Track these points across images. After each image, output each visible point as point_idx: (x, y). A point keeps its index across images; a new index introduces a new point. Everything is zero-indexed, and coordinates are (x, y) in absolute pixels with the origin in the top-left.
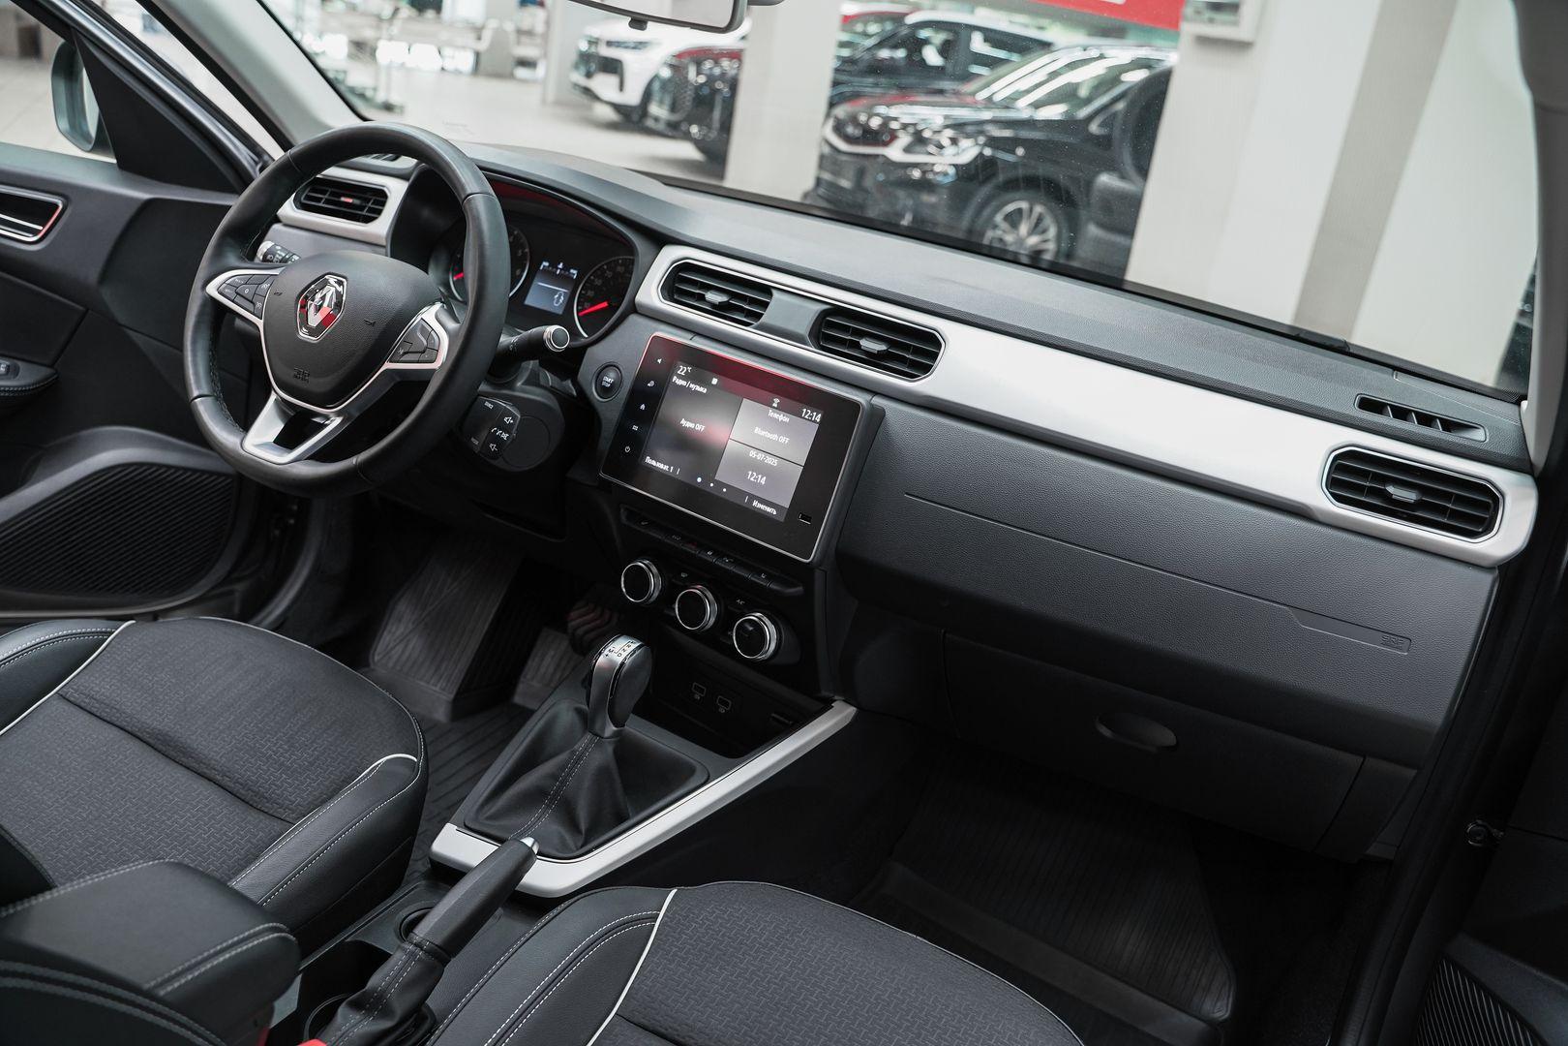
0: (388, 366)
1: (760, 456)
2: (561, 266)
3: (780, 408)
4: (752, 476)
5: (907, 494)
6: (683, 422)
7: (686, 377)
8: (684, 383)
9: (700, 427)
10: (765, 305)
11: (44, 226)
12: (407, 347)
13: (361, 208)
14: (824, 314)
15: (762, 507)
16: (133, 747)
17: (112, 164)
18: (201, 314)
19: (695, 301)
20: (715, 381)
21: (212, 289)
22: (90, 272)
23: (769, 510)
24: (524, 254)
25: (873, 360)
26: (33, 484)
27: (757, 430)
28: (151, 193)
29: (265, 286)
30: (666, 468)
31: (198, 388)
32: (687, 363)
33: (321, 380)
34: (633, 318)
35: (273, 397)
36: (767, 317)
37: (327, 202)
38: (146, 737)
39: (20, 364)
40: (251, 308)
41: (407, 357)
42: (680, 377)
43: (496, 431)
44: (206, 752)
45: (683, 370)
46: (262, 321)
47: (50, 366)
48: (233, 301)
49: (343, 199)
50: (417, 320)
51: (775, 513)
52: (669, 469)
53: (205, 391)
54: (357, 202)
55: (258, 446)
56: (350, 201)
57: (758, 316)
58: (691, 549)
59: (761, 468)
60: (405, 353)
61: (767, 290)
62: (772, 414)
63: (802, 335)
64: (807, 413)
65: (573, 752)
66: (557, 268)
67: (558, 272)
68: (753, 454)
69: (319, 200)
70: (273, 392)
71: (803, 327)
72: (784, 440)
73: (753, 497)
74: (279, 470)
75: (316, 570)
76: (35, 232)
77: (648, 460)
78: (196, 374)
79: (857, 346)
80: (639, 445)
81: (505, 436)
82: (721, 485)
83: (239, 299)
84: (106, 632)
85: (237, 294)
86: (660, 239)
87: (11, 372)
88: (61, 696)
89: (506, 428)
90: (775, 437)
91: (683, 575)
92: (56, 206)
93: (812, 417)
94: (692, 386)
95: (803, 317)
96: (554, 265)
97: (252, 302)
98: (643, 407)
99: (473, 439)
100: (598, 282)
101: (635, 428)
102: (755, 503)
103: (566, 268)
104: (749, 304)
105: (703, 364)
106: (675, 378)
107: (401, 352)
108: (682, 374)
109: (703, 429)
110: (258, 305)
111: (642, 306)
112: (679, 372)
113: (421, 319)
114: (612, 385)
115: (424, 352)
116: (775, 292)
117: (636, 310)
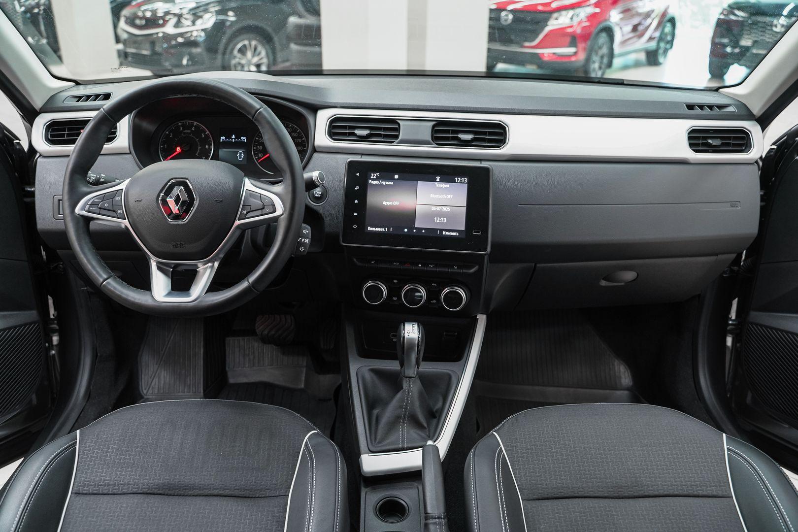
1: (439, 208)
2: (233, 137)
3: (442, 181)
4: (437, 220)
5: (519, 205)
6: (384, 203)
7: (378, 179)
8: (377, 182)
9: (395, 203)
10: (397, 130)
12: (248, 209)
14: (434, 126)
15: (449, 233)
19: (350, 136)
20: (396, 177)
21: (78, 211)
23: (453, 234)
25: (472, 144)
27: (432, 196)
29: (117, 199)
30: (382, 230)
31: (101, 275)
32: (375, 172)
33: (195, 244)
34: (315, 155)
36: (403, 136)
37: (68, 135)
40: (115, 215)
42: (373, 180)
43: (301, 240)
44: (203, 482)
45: (374, 176)
46: (127, 220)
48: (99, 214)
50: (244, 192)
51: (458, 234)
52: (385, 229)
53: (107, 276)
55: (163, 296)
57: (397, 137)
58: (407, 266)
59: (440, 214)
60: (247, 213)
61: (393, 121)
62: (437, 185)
63: (428, 140)
64: (458, 180)
65: (405, 391)
66: (232, 139)
68: (433, 208)
70: (152, 261)
71: (428, 136)
72: (450, 196)
73: (441, 230)
77: (370, 229)
79: (459, 139)
80: (362, 221)
81: (307, 241)
82: (419, 229)
83: (102, 212)
84: (72, 444)
85: (100, 208)
86: (314, 109)
88: (77, 493)
89: (305, 237)
90: (444, 196)
93: (462, 181)
94: (383, 183)
95: (425, 130)
96: (228, 137)
97: (113, 211)
98: (356, 201)
101: (356, 214)
102: (444, 233)
103: (237, 137)
104: (388, 131)
105: (387, 170)
106: (370, 181)
107: (245, 212)
108: (374, 177)
109: (398, 204)
110: (119, 211)
111: (320, 147)
112: (372, 177)
113: (247, 190)
114: (322, 195)
115: (263, 208)
116: (399, 121)
117: (317, 150)
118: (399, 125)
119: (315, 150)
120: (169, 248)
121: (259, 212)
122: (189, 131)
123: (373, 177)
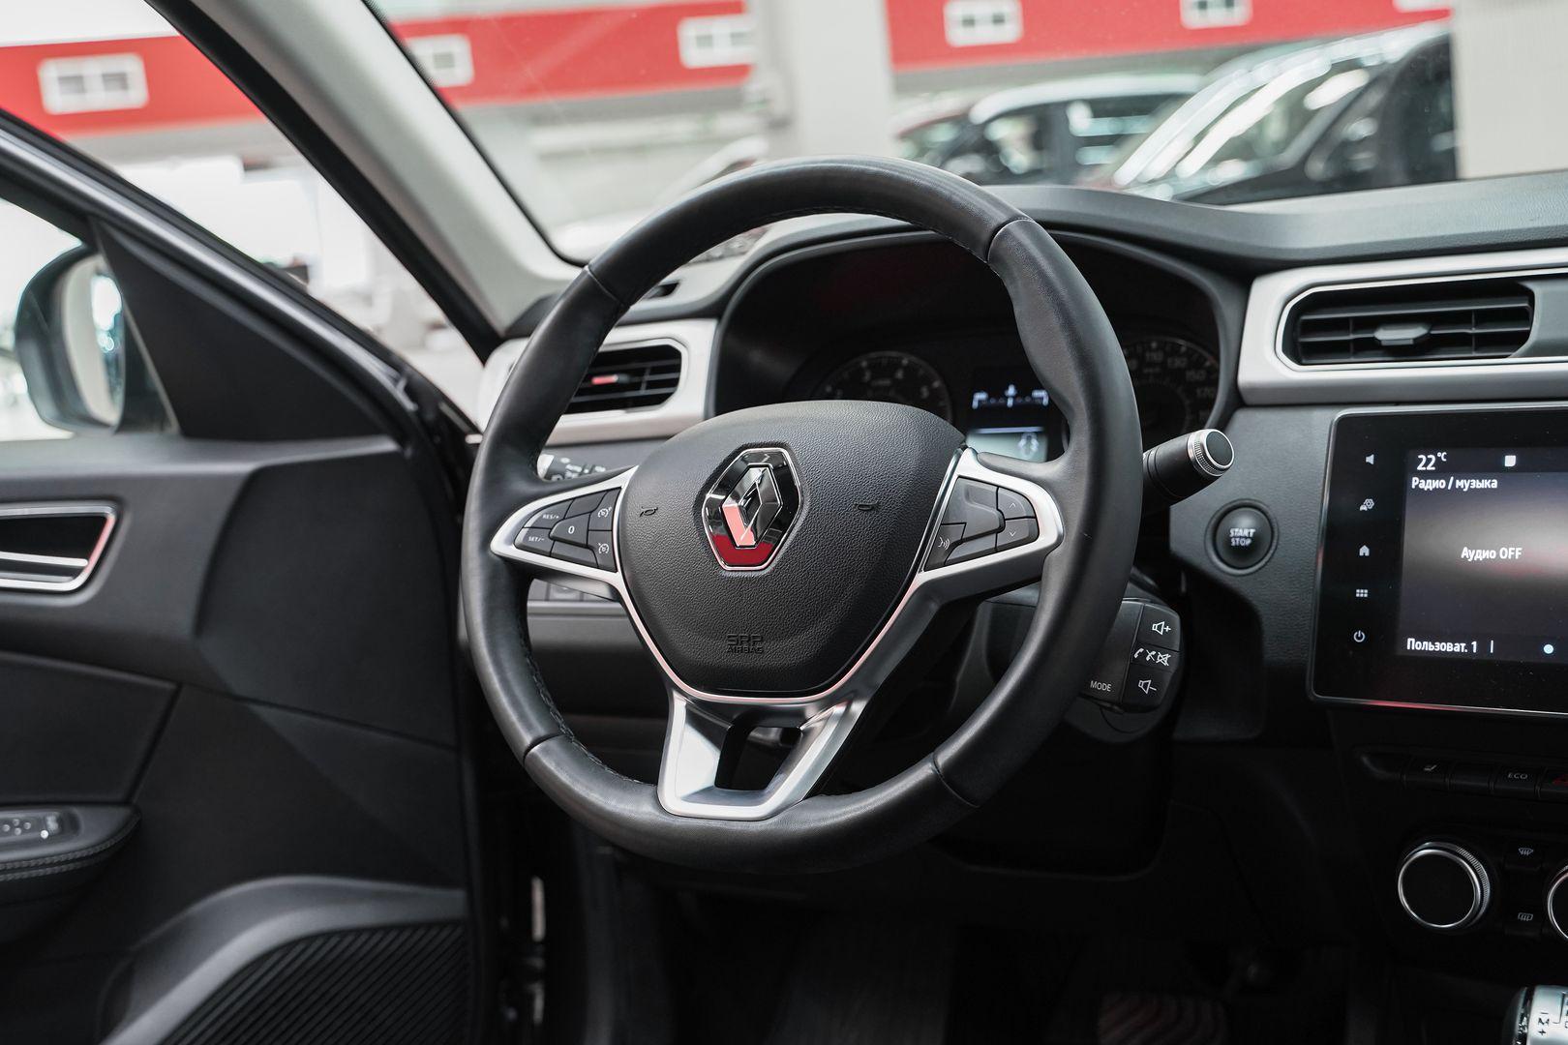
0: (922, 578)
2: (1011, 391)
6: (1466, 553)
7: (1441, 471)
8: (1440, 484)
9: (1509, 553)
10: (1525, 316)
11: (87, 556)
12: (956, 533)
13: (636, 387)
18: (490, 597)
19: (1352, 355)
20: (1510, 461)
21: (500, 545)
22: (177, 617)
26: (133, 1019)
29: (603, 512)
30: (1459, 647)
31: (529, 727)
32: (1431, 447)
33: (802, 637)
34: (1241, 417)
35: (679, 707)
36: (1542, 331)
40: (587, 555)
41: (955, 554)
42: (1425, 475)
43: (1144, 654)
45: (1426, 462)
46: (619, 574)
47: (125, 803)
48: (550, 555)
49: (597, 380)
50: (949, 483)
52: (1469, 647)
53: (542, 731)
54: (624, 378)
55: (690, 798)
56: (614, 379)
57: (1520, 335)
58: (1563, 788)
60: (954, 546)
66: (1006, 398)
67: (1010, 402)
70: (676, 695)
74: (761, 833)
76: (73, 572)
77: (1413, 644)
78: (515, 703)
80: (1384, 622)
81: (1164, 659)
83: (559, 548)
85: (555, 539)
86: (1240, 268)
87: (68, 826)
89: (1160, 644)
91: (1525, 852)
92: (101, 520)
94: (1459, 483)
96: (997, 392)
97: (587, 546)
98: (1364, 551)
99: (1094, 685)
101: (1362, 593)
103: (1024, 393)
104: (1477, 325)
106: (1415, 481)
107: (947, 544)
108: (1429, 468)
109: (1518, 554)
110: (603, 548)
111: (1255, 390)
112: (1420, 468)
113: (960, 477)
114: (1255, 539)
115: (1001, 529)
116: (1530, 285)
117: (1248, 399)
118: (1530, 296)
119: (1239, 400)
120: (715, 652)
121: (988, 542)
122: (887, 382)
123: (1426, 465)
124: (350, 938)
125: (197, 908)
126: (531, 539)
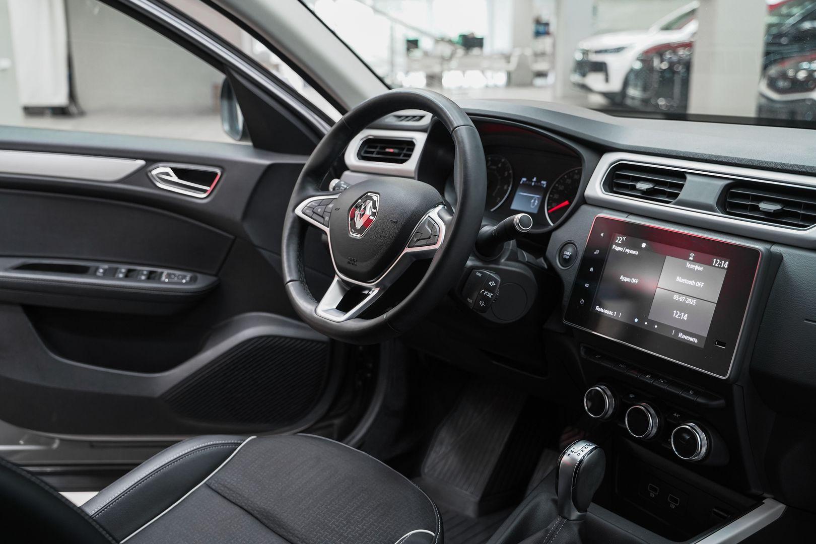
0: (407, 250)
1: (682, 299)
2: (535, 179)
3: (696, 261)
4: (676, 314)
5: (807, 320)
6: (622, 278)
7: (622, 245)
8: (621, 249)
9: (635, 281)
10: (681, 187)
11: (209, 186)
12: (419, 236)
13: (399, 155)
14: (727, 188)
15: (686, 337)
16: (248, 519)
17: (250, 146)
18: (292, 228)
19: (630, 190)
20: (644, 245)
21: (298, 211)
22: (236, 214)
23: (691, 339)
24: (509, 174)
25: (771, 217)
27: (679, 279)
28: (271, 160)
29: (331, 206)
30: (611, 313)
31: (290, 276)
32: (622, 234)
33: (365, 264)
34: (584, 208)
35: (336, 279)
36: (683, 195)
37: (378, 153)
38: (255, 513)
39: (199, 275)
40: (321, 220)
41: (418, 243)
42: (618, 245)
43: (484, 292)
44: (292, 525)
45: (620, 239)
46: (329, 229)
47: (216, 275)
48: (311, 218)
49: (387, 150)
50: (425, 218)
51: (696, 341)
52: (613, 314)
53: (295, 278)
54: (396, 151)
55: (326, 311)
56: (391, 150)
57: (675, 195)
58: (634, 374)
59: (683, 307)
60: (418, 240)
61: (682, 175)
62: (689, 265)
63: (711, 205)
64: (717, 262)
65: (547, 531)
66: (532, 182)
67: (533, 184)
68: (676, 297)
69: (372, 153)
70: (336, 275)
71: (712, 200)
72: (700, 284)
73: (678, 331)
74: (338, 326)
75: (384, 408)
76: (205, 191)
77: (598, 308)
78: (289, 266)
79: (756, 209)
80: (591, 299)
81: (490, 295)
82: (654, 323)
83: (315, 216)
85: (314, 212)
86: (600, 149)
87: (193, 280)
88: (207, 485)
89: (490, 290)
90: (692, 283)
91: (631, 396)
92: (216, 174)
93: (721, 265)
94: (627, 251)
95: (711, 191)
96: (530, 179)
97: (322, 217)
98: (592, 269)
99: (468, 299)
100: (561, 188)
101: (587, 285)
102: (680, 335)
103: (539, 181)
104: (669, 188)
105: (635, 233)
106: (614, 246)
107: (415, 239)
108: (620, 242)
109: (637, 282)
110: (327, 218)
111: (589, 198)
112: (617, 241)
113: (429, 216)
114: (570, 256)
115: (429, 238)
116: (688, 176)
117: (588, 201)
118: (685, 180)
119: (584, 201)
120: (345, 262)
121: (425, 242)
123: (618, 241)
124: (294, 341)
125: (236, 318)
126: (307, 211)
